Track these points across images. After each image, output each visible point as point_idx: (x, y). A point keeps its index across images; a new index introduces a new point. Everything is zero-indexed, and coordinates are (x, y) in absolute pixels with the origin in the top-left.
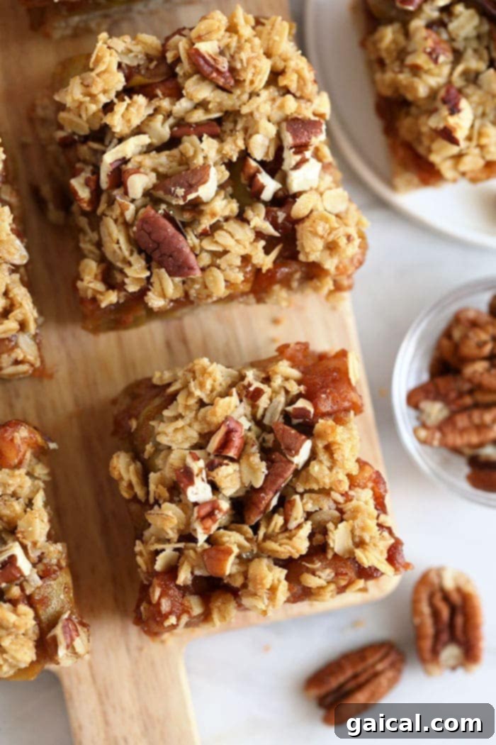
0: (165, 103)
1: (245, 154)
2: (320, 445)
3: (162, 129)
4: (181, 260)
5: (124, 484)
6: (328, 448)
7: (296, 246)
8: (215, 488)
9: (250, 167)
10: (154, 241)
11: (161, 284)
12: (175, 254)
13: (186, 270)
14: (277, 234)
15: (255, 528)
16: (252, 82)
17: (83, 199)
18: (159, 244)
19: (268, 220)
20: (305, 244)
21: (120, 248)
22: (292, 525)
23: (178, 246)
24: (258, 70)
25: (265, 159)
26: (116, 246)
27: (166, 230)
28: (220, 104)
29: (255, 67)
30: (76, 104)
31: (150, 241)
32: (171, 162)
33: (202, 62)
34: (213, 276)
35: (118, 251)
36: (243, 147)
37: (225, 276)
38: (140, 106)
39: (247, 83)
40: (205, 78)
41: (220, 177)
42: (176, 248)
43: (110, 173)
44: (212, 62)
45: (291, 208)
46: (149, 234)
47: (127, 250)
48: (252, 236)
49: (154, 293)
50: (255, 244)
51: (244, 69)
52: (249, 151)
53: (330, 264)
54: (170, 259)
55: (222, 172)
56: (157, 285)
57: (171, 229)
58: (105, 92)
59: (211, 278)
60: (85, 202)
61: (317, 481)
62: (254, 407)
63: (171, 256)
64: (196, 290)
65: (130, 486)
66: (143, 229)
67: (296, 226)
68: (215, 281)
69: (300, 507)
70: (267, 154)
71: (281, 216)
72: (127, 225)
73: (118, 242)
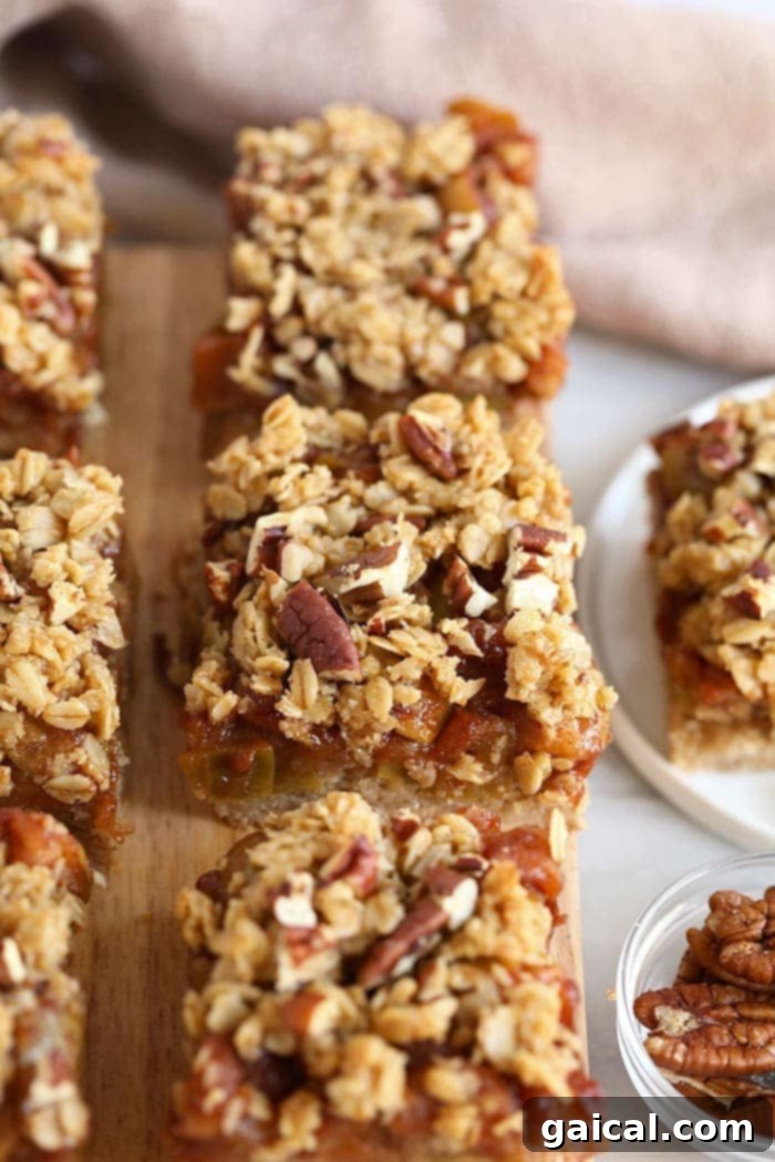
0: (356, 485)
1: (454, 551)
2: (489, 900)
3: (349, 515)
4: (336, 647)
5: (191, 922)
6: (500, 909)
7: (504, 676)
8: (322, 917)
9: (458, 567)
10: (303, 622)
11: (302, 683)
12: (330, 638)
13: (340, 661)
14: (478, 652)
15: (371, 994)
16: (480, 473)
17: (217, 578)
18: (309, 627)
19: (470, 632)
20: (516, 668)
21: (255, 639)
22: (427, 994)
23: (335, 629)
24: (491, 458)
25: (480, 563)
26: (249, 634)
27: (323, 608)
28: (432, 496)
29: (488, 454)
30: (234, 467)
31: (298, 623)
32: (349, 550)
33: (415, 434)
34: (378, 688)
35: (251, 642)
36: (452, 540)
37: (395, 693)
38: (321, 479)
39: (473, 473)
40: (418, 460)
41: (413, 568)
42: (331, 630)
43: (261, 545)
44: (430, 437)
45: (505, 624)
46: (298, 613)
47: (264, 640)
48: (444, 648)
49: (289, 698)
50: (446, 658)
51: (473, 454)
52: (460, 547)
53: (549, 716)
54: (321, 645)
55: (417, 563)
56: (295, 686)
57: (329, 609)
58: (278, 453)
59: (374, 691)
60: (220, 583)
61: (474, 942)
62: (403, 852)
63: (323, 641)
64: (351, 711)
65: (199, 928)
66: (291, 607)
67: (508, 650)
68: (379, 697)
69: (444, 975)
70: (484, 557)
71: (490, 631)
72: (270, 611)
73: (253, 630)
